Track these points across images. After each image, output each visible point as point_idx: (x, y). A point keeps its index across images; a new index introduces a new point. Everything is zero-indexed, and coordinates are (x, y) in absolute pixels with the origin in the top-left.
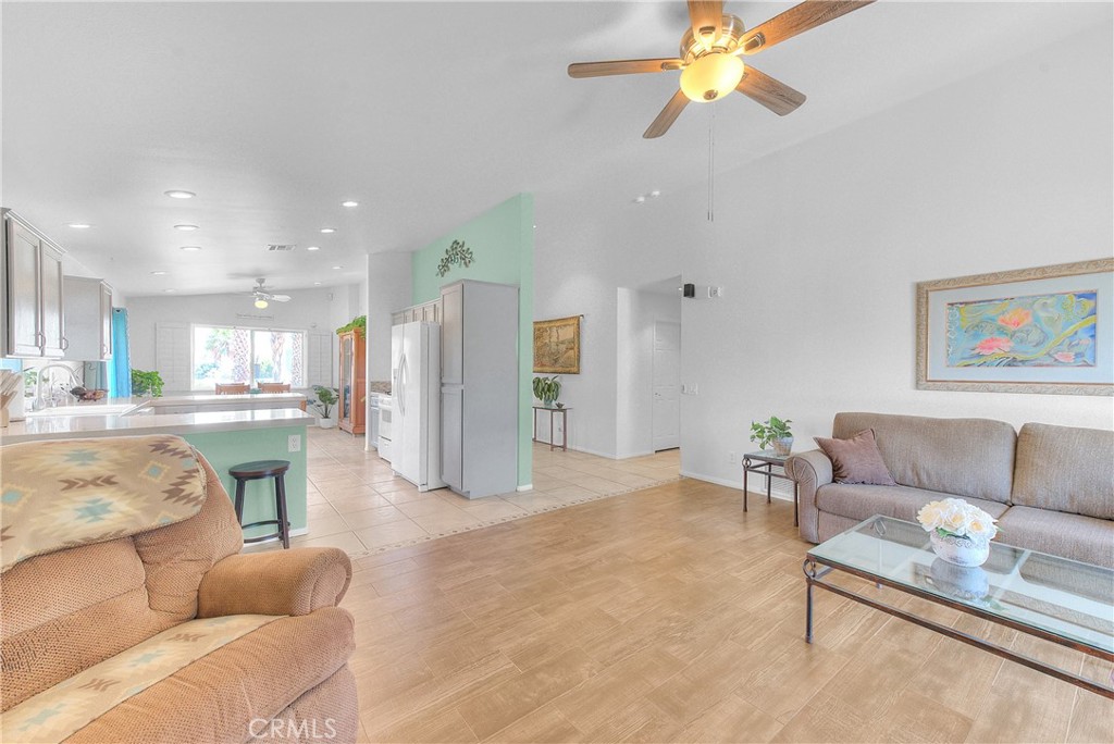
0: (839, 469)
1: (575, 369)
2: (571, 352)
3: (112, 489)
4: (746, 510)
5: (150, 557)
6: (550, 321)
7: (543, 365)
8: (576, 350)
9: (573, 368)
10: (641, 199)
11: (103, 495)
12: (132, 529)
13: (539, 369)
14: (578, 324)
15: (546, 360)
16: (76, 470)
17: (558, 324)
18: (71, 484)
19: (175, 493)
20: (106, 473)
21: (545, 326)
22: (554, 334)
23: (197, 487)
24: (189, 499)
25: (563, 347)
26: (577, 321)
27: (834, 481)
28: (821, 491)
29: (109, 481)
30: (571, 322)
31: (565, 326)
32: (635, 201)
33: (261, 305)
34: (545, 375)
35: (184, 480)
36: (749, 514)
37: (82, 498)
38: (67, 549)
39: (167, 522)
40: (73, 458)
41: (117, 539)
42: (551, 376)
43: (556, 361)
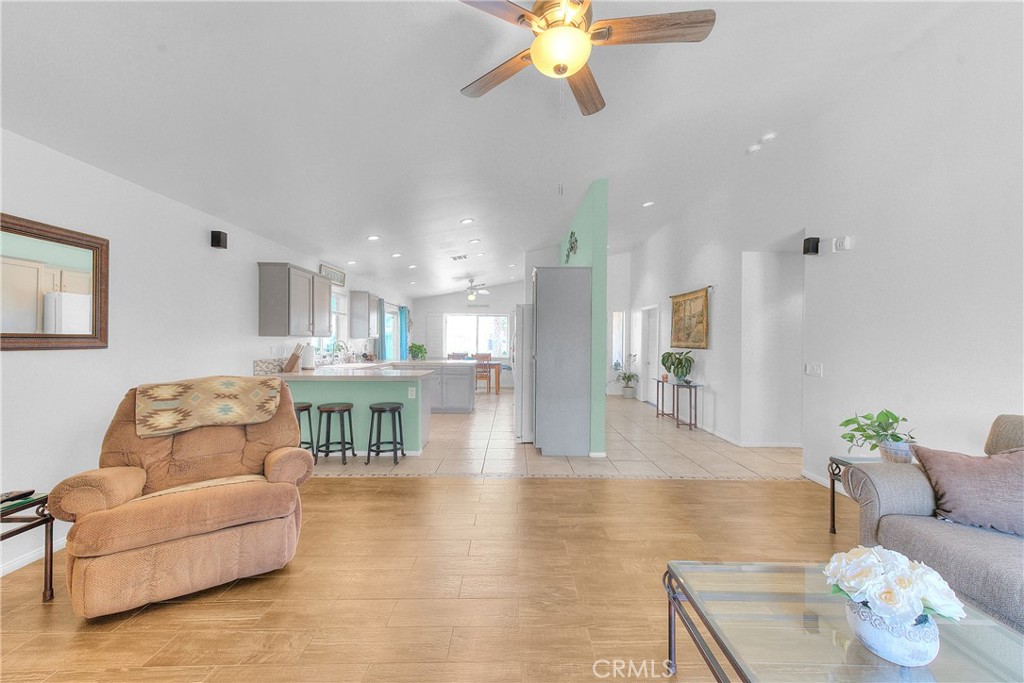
0: (942, 496)
1: (703, 344)
2: (700, 326)
3: (236, 401)
4: (833, 531)
5: (249, 438)
6: (685, 295)
7: (679, 340)
8: (704, 322)
9: (703, 341)
10: (755, 148)
11: (231, 403)
12: (240, 422)
13: (676, 344)
14: (706, 296)
15: (681, 334)
16: (224, 390)
17: (691, 297)
18: (218, 396)
19: (261, 407)
20: (235, 393)
21: (681, 299)
22: (688, 307)
23: (272, 406)
24: (267, 411)
25: (694, 320)
26: (706, 293)
27: (935, 515)
28: (884, 521)
29: (235, 397)
30: (700, 295)
31: (696, 298)
32: (747, 152)
33: (472, 298)
34: (680, 350)
35: (267, 401)
36: (838, 537)
37: (221, 403)
38: (214, 426)
39: (255, 421)
40: (224, 384)
41: (234, 425)
42: (685, 351)
43: (689, 335)
